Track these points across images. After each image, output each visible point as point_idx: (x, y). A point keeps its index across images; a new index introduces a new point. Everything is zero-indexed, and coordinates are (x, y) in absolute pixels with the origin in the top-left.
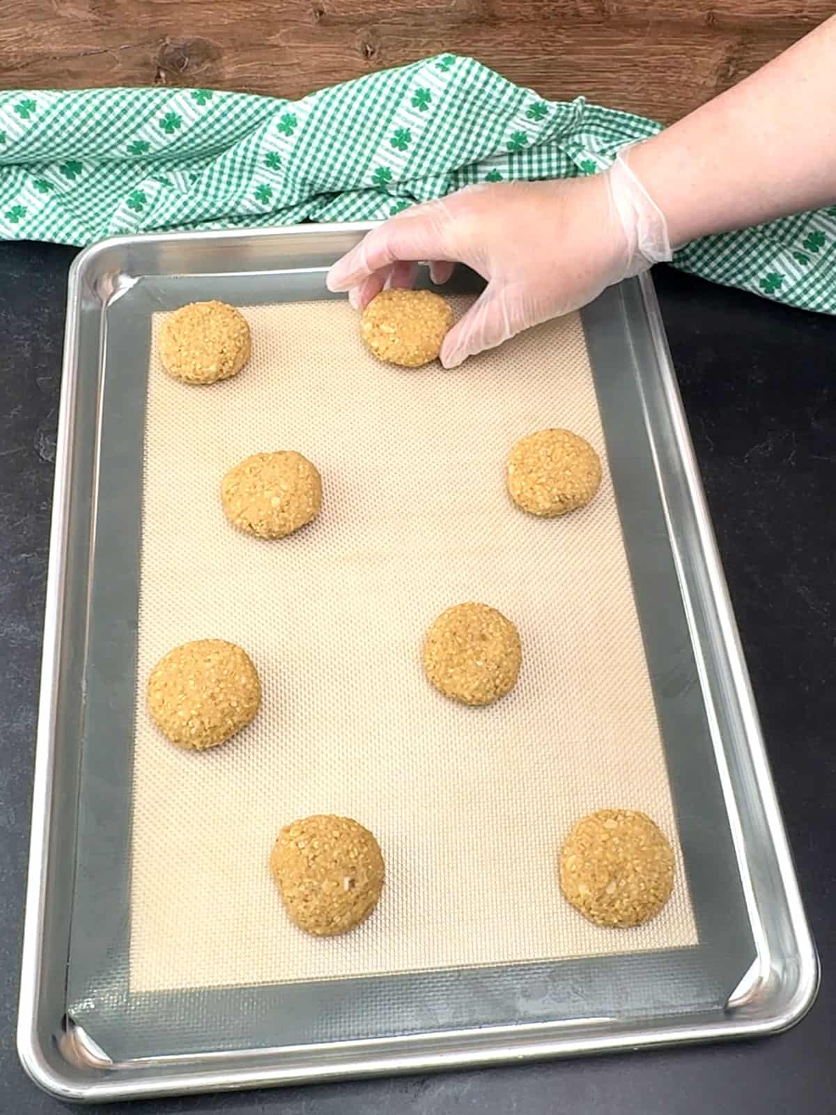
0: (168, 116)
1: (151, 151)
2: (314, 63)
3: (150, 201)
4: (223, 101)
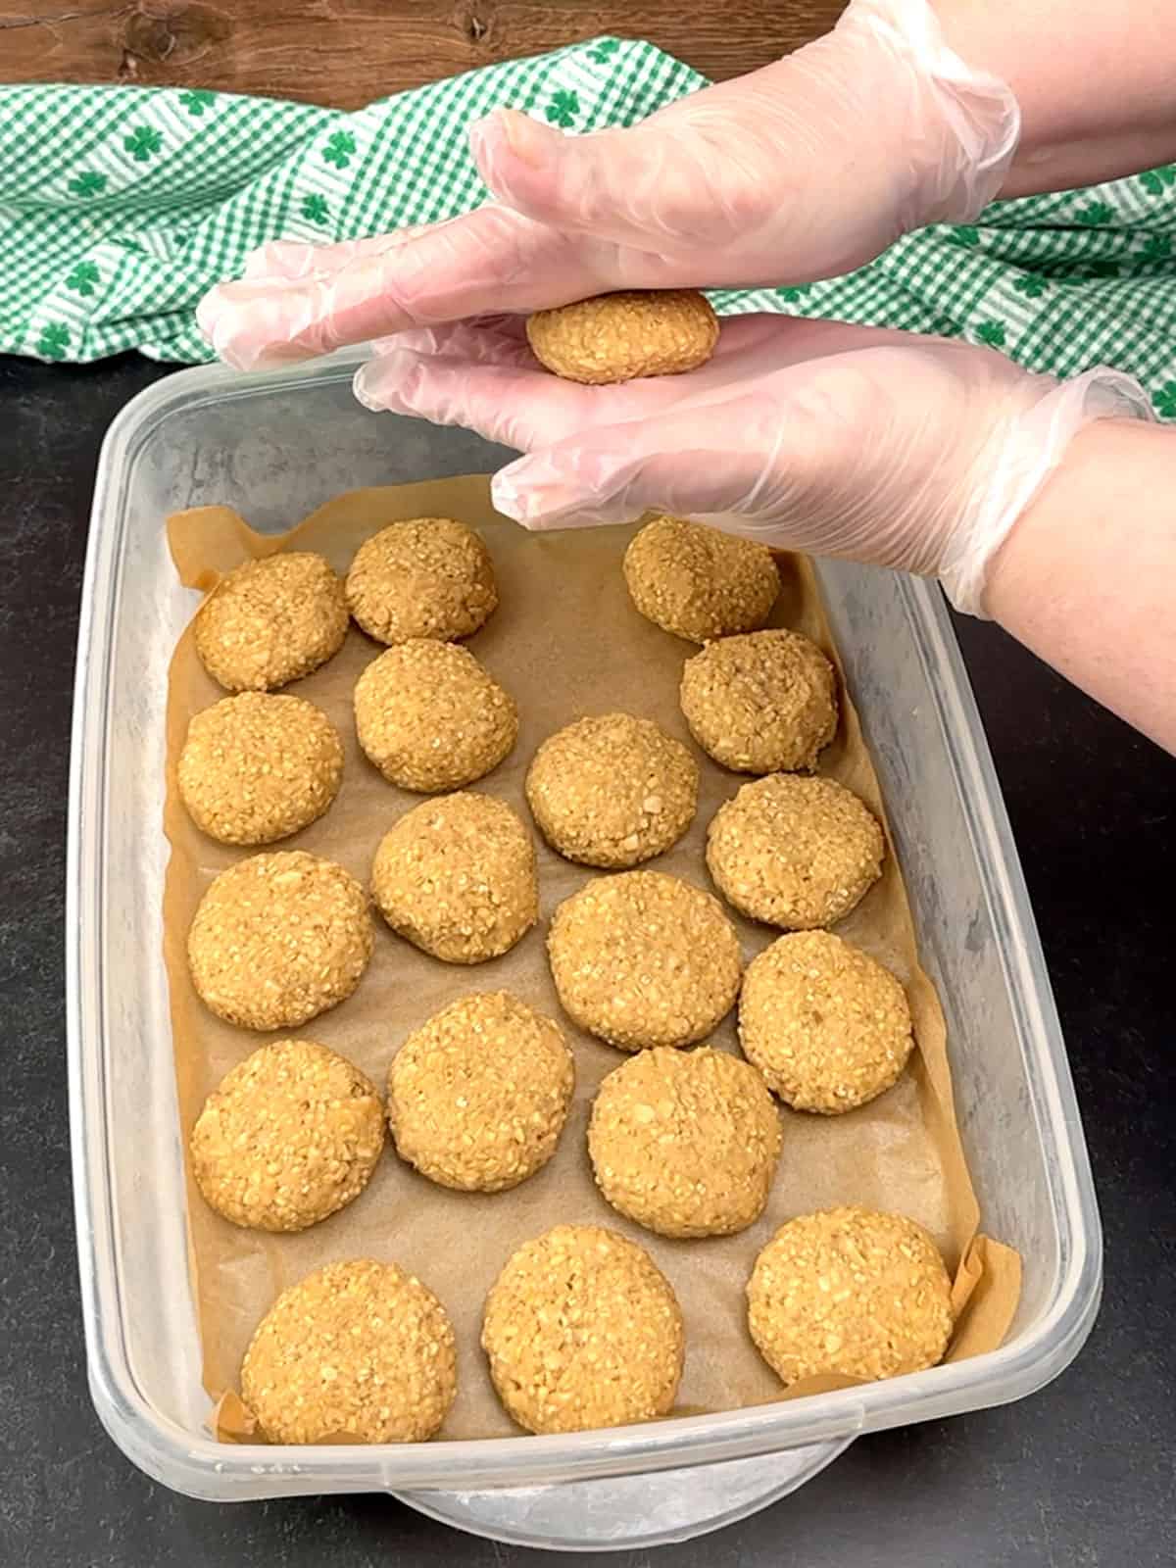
0: (138, 131)
1: (109, 190)
2: (385, 48)
3: (106, 279)
4: (232, 109)
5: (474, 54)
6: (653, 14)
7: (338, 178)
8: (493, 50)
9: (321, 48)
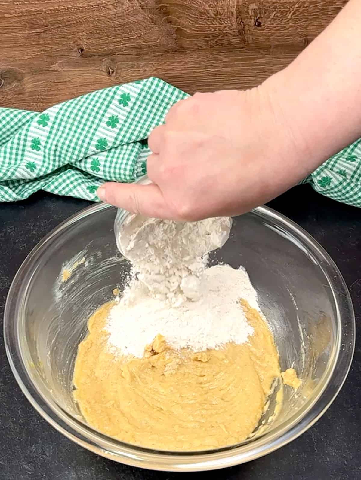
5: (110, 81)
6: (173, 63)
7: (44, 131)
8: (116, 79)
9: (56, 81)
